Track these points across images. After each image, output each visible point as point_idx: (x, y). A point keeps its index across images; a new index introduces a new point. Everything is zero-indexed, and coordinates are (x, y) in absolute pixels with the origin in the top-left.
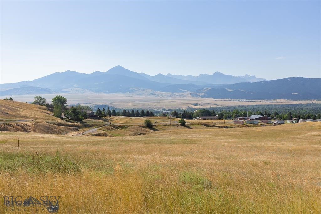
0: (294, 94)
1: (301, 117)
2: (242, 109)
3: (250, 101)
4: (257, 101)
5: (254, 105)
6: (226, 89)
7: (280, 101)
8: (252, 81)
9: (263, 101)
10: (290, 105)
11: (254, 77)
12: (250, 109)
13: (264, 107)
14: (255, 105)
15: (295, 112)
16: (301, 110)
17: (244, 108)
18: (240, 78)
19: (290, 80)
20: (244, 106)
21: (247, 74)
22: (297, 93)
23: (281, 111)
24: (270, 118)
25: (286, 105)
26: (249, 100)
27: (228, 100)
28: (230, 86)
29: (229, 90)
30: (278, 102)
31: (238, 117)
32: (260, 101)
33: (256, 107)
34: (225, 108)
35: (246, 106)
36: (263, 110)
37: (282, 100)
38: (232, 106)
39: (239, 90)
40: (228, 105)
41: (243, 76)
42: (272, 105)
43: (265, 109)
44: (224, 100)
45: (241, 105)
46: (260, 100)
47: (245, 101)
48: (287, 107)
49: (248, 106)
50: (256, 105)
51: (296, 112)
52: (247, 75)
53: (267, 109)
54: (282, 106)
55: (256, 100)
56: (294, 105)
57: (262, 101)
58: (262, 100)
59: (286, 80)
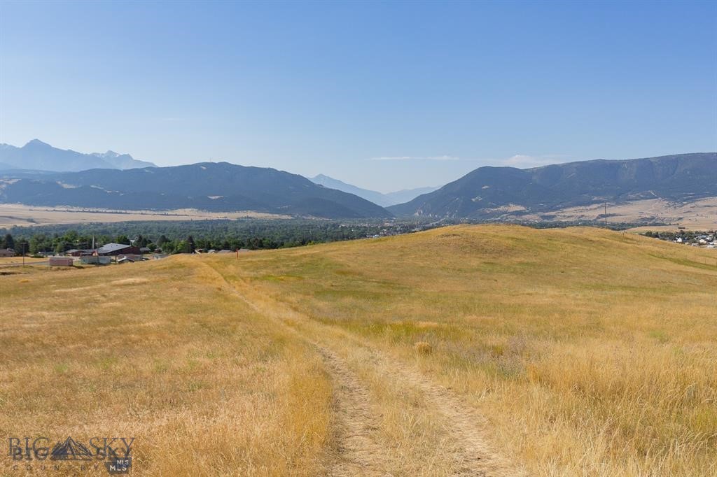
0: (213, 198)
1: (212, 246)
2: (96, 229)
3: (118, 211)
4: (134, 212)
5: (125, 222)
6: (59, 183)
7: (184, 214)
8: (123, 167)
9: (148, 212)
10: (204, 221)
11: (128, 157)
12: (115, 231)
13: (147, 226)
14: (129, 222)
15: (211, 236)
16: (224, 232)
17: (102, 229)
18: (94, 157)
19: (204, 168)
20: (101, 224)
21: (111, 150)
22: (217, 197)
23: (183, 234)
24: (147, 249)
25: (197, 222)
26: (115, 211)
27: (64, 209)
28: (69, 177)
29: (66, 186)
30: (181, 214)
31: (69, 249)
32: (138, 212)
33: (130, 226)
34: (54, 227)
35: (106, 225)
36: (145, 233)
37: (188, 211)
38: (73, 224)
39: (92, 186)
40: (64, 222)
41: (103, 154)
42: (165, 221)
43: (149, 231)
44: (53, 209)
45: (94, 221)
46: (140, 210)
47: (105, 212)
48: (198, 226)
49: (111, 224)
50: (132, 222)
51: (213, 236)
52: (110, 152)
53: (155, 230)
54: (187, 222)
55: (132, 210)
56: (212, 221)
57: (144, 212)
58: (146, 210)
59: (196, 167)
